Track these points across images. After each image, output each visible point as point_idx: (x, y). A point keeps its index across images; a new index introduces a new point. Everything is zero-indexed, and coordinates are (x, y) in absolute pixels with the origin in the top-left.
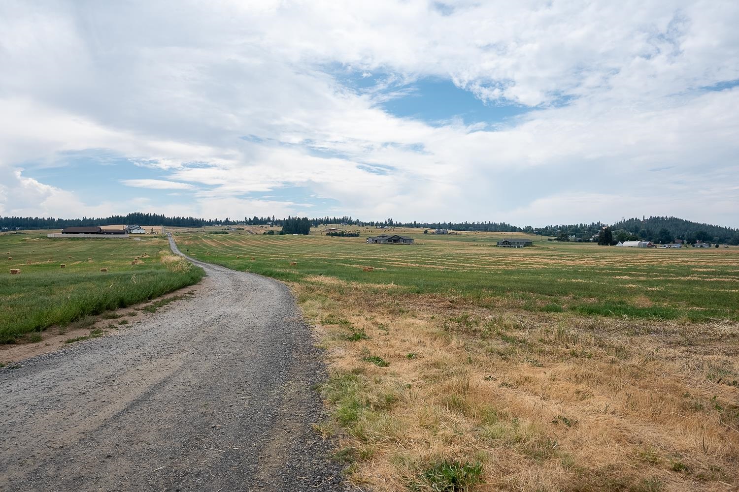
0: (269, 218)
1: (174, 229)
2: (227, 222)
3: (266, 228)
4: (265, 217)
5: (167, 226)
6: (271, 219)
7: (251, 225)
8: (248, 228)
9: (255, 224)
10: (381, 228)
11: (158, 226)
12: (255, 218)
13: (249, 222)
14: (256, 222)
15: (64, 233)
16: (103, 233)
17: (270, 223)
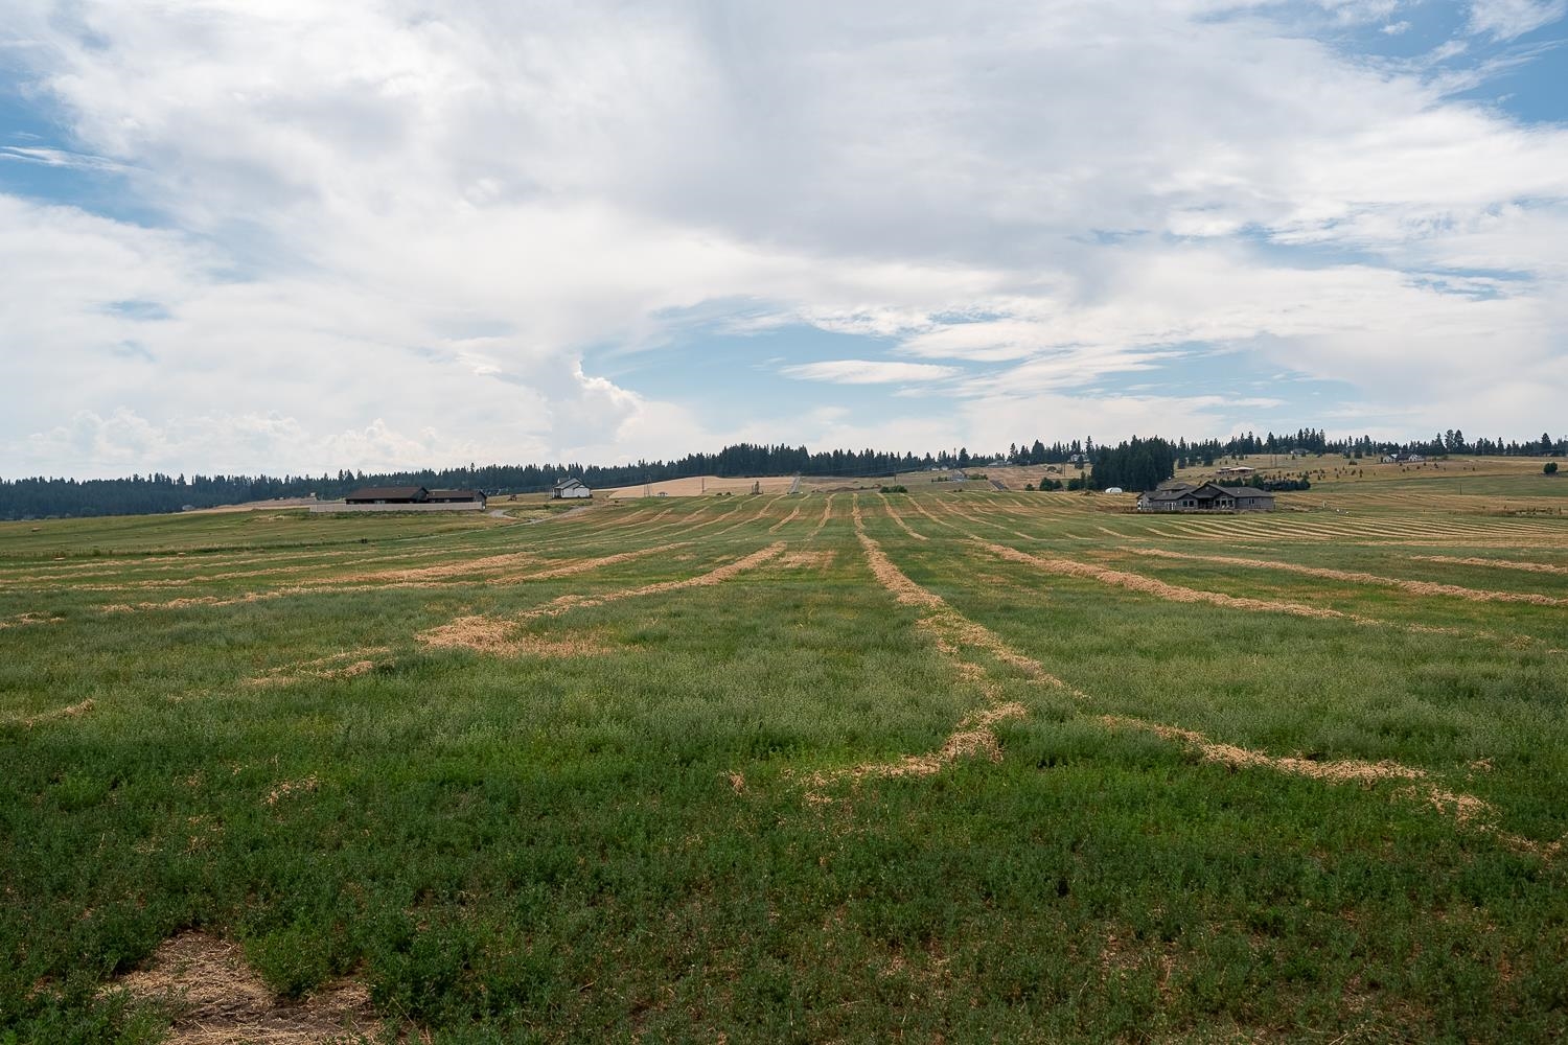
0: (1076, 445)
1: (821, 482)
2: (964, 461)
3: (1059, 472)
4: (1066, 442)
5: (810, 475)
6: (1083, 448)
7: (1024, 464)
8: (1011, 474)
9: (1037, 463)
10: (1397, 460)
11: (788, 475)
12: (1038, 446)
13: (1022, 459)
14: (1039, 455)
15: (348, 502)
16: (428, 501)
17: (1076, 458)
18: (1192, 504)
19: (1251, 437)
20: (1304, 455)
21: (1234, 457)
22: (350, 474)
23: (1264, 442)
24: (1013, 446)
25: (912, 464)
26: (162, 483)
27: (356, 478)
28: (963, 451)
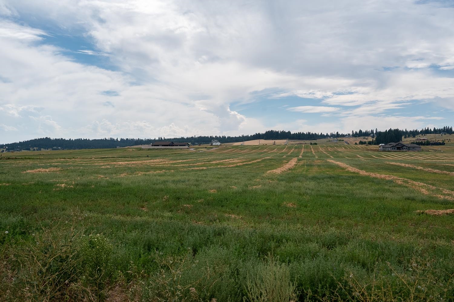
0: (372, 131)
1: (294, 141)
2: (338, 135)
3: (367, 139)
4: (369, 130)
5: (291, 139)
6: (375, 132)
7: (356, 137)
8: (352, 140)
9: (360, 136)
11: (284, 139)
12: (360, 131)
13: (355, 135)
14: (360, 134)
15: (152, 145)
16: (173, 146)
17: (372, 135)
18: (395, 149)
19: (428, 129)
20: (445, 134)
21: (422, 135)
22: (162, 138)
23: (432, 130)
24: (353, 131)
25: (322, 136)
26: (112, 140)
27: (163, 139)
28: (337, 133)
